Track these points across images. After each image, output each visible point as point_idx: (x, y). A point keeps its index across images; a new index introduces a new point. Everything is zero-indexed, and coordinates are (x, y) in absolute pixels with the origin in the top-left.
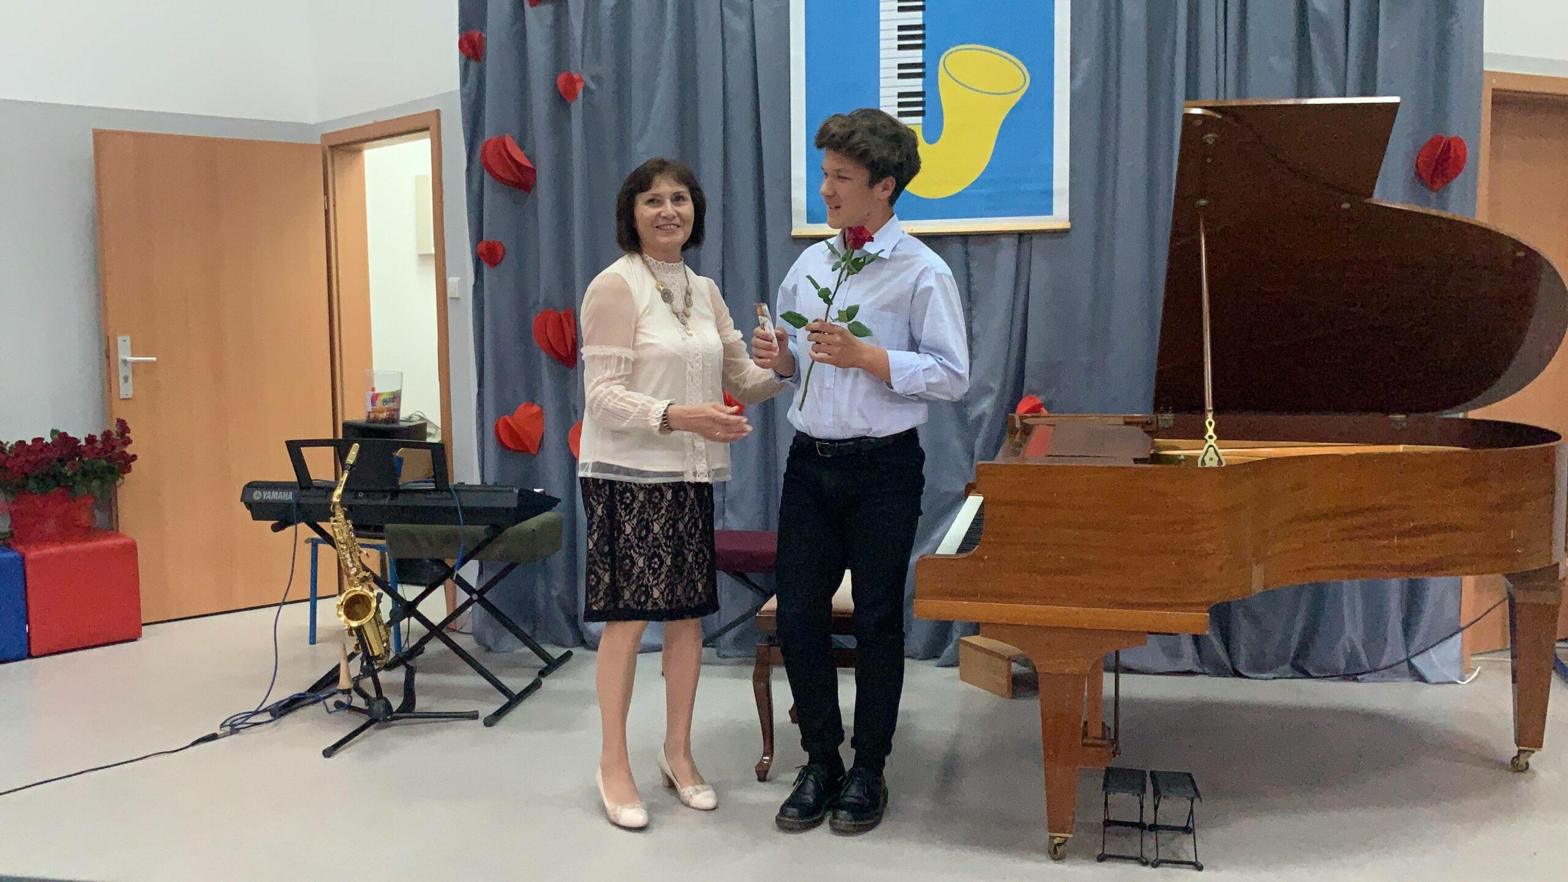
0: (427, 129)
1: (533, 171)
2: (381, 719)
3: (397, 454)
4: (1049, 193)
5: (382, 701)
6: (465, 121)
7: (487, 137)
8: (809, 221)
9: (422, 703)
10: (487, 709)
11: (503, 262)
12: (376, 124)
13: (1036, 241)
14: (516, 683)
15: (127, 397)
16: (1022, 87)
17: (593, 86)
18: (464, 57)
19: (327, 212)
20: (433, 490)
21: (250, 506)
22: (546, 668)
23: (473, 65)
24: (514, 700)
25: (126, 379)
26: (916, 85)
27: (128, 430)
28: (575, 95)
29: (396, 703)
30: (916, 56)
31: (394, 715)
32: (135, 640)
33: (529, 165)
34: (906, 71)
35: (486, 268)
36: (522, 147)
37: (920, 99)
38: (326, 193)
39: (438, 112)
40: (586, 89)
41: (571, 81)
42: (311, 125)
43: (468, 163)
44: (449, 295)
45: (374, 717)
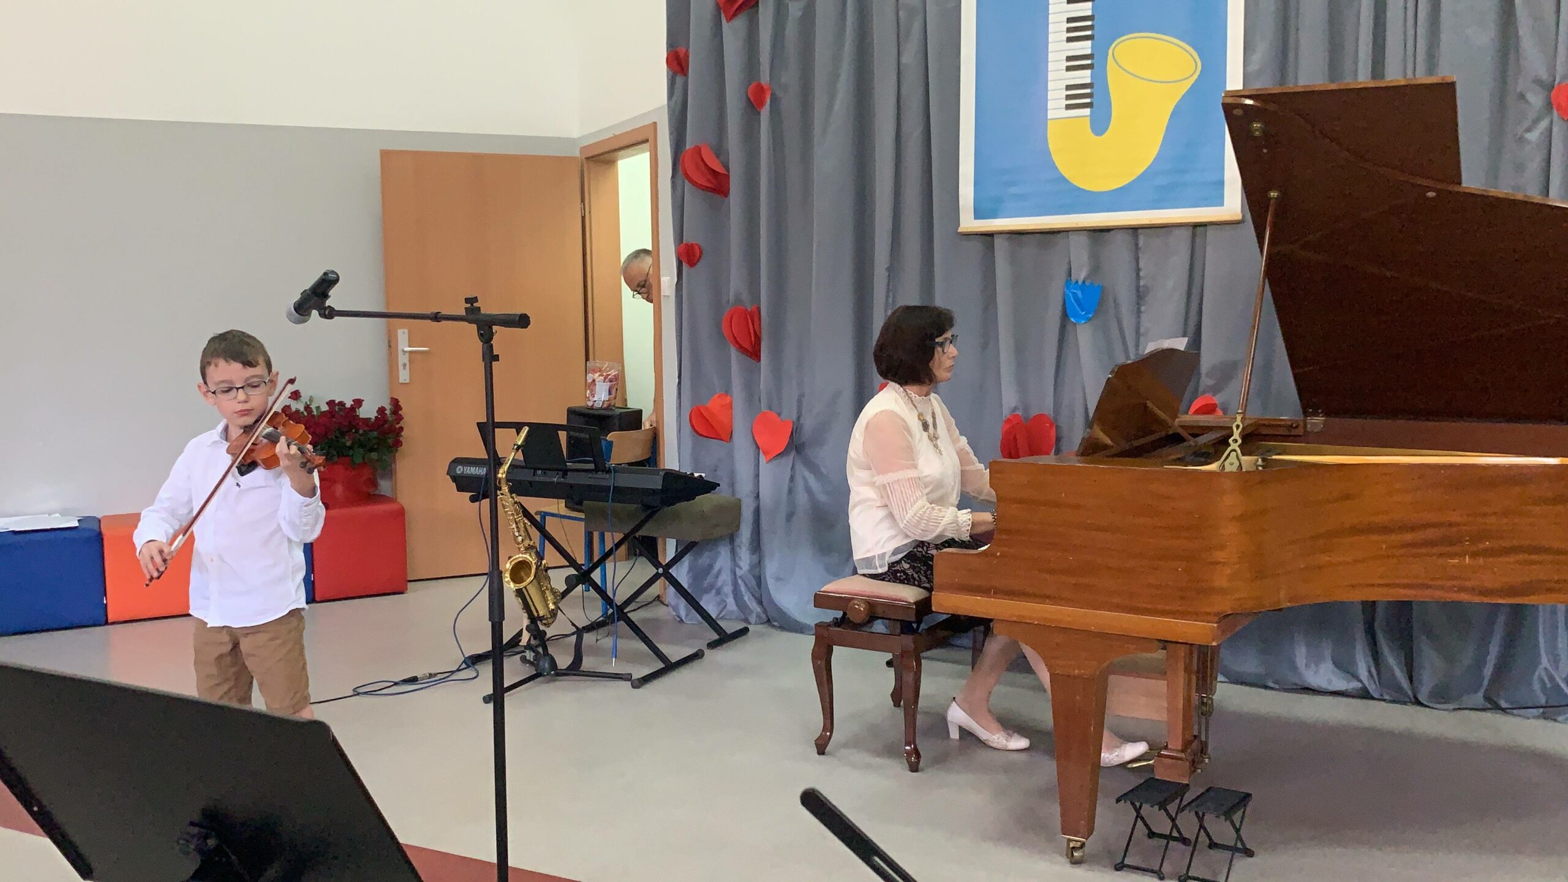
0: (647, 141)
1: (727, 177)
2: (546, 674)
3: (607, 438)
4: (1221, 183)
5: (547, 657)
6: (671, 134)
7: (688, 147)
8: (975, 218)
9: (587, 663)
10: (639, 672)
11: (702, 261)
12: (615, 137)
13: (1211, 232)
14: (675, 653)
15: (405, 382)
16: (1195, 72)
17: (779, 93)
18: (671, 73)
19: (583, 218)
20: (593, 470)
21: (455, 479)
22: (716, 641)
23: (679, 79)
24: (669, 667)
25: (405, 365)
26: (1085, 76)
27: (401, 409)
28: (761, 104)
29: (564, 661)
30: (1085, 48)
31: (558, 671)
32: (402, 593)
33: (725, 172)
34: (1074, 63)
35: (685, 267)
36: (718, 156)
37: (1088, 91)
38: (583, 200)
39: (655, 123)
40: (773, 95)
41: (760, 91)
42: (574, 139)
43: (673, 172)
44: (662, 294)
45: (539, 672)
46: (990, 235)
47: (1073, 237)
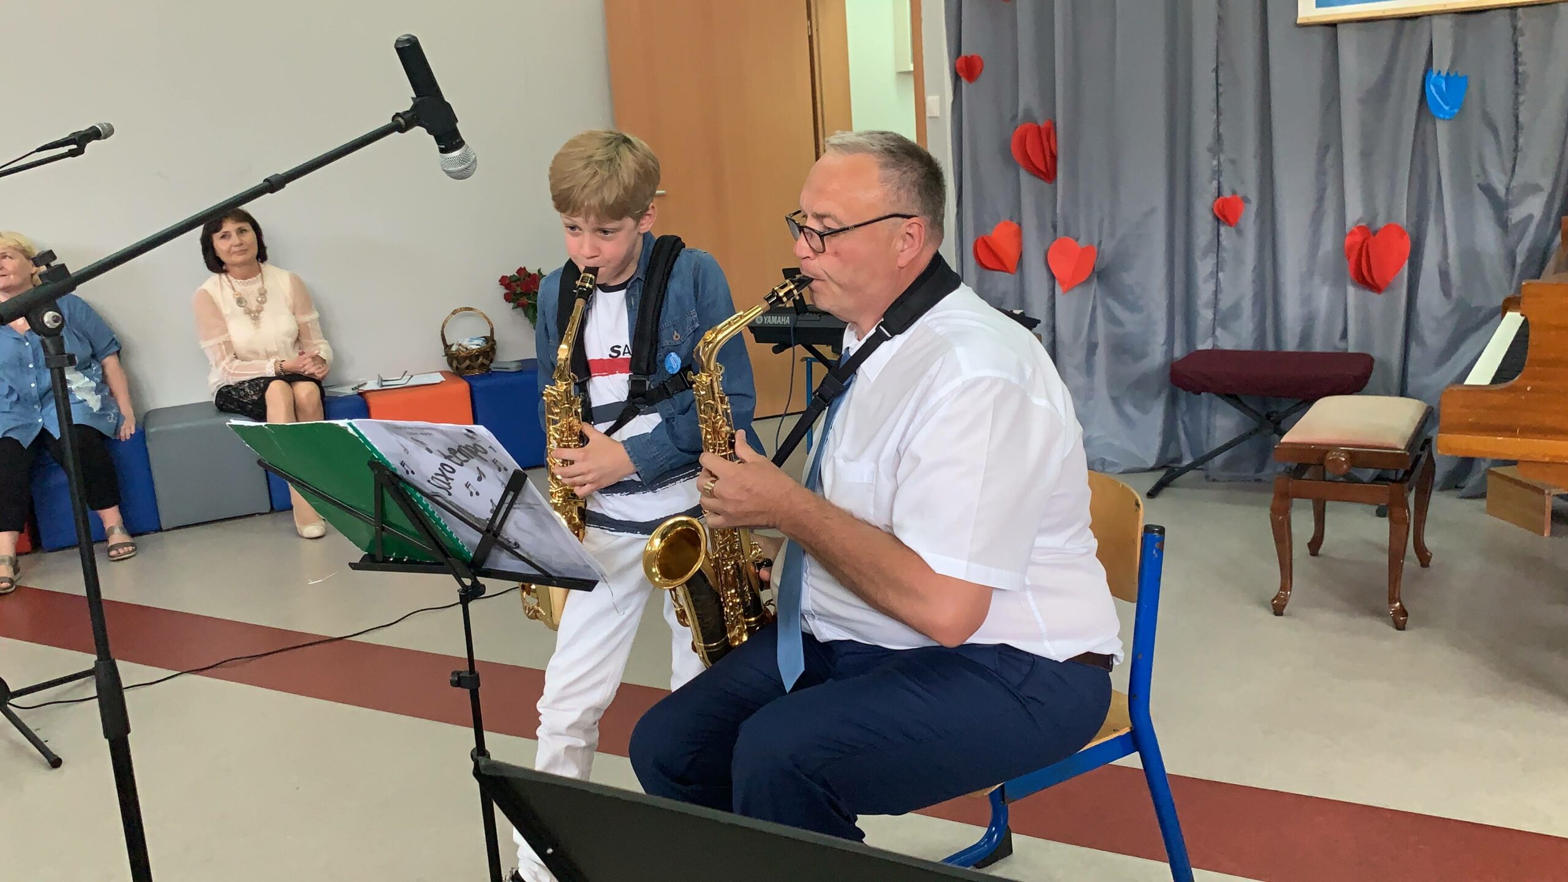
8: (1317, 6)
11: (982, 77)
19: (810, 38)
21: (753, 329)
35: (964, 83)
38: (810, 17)
44: (928, 115)
46: (1333, 25)
47: (1436, 20)
